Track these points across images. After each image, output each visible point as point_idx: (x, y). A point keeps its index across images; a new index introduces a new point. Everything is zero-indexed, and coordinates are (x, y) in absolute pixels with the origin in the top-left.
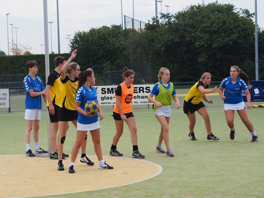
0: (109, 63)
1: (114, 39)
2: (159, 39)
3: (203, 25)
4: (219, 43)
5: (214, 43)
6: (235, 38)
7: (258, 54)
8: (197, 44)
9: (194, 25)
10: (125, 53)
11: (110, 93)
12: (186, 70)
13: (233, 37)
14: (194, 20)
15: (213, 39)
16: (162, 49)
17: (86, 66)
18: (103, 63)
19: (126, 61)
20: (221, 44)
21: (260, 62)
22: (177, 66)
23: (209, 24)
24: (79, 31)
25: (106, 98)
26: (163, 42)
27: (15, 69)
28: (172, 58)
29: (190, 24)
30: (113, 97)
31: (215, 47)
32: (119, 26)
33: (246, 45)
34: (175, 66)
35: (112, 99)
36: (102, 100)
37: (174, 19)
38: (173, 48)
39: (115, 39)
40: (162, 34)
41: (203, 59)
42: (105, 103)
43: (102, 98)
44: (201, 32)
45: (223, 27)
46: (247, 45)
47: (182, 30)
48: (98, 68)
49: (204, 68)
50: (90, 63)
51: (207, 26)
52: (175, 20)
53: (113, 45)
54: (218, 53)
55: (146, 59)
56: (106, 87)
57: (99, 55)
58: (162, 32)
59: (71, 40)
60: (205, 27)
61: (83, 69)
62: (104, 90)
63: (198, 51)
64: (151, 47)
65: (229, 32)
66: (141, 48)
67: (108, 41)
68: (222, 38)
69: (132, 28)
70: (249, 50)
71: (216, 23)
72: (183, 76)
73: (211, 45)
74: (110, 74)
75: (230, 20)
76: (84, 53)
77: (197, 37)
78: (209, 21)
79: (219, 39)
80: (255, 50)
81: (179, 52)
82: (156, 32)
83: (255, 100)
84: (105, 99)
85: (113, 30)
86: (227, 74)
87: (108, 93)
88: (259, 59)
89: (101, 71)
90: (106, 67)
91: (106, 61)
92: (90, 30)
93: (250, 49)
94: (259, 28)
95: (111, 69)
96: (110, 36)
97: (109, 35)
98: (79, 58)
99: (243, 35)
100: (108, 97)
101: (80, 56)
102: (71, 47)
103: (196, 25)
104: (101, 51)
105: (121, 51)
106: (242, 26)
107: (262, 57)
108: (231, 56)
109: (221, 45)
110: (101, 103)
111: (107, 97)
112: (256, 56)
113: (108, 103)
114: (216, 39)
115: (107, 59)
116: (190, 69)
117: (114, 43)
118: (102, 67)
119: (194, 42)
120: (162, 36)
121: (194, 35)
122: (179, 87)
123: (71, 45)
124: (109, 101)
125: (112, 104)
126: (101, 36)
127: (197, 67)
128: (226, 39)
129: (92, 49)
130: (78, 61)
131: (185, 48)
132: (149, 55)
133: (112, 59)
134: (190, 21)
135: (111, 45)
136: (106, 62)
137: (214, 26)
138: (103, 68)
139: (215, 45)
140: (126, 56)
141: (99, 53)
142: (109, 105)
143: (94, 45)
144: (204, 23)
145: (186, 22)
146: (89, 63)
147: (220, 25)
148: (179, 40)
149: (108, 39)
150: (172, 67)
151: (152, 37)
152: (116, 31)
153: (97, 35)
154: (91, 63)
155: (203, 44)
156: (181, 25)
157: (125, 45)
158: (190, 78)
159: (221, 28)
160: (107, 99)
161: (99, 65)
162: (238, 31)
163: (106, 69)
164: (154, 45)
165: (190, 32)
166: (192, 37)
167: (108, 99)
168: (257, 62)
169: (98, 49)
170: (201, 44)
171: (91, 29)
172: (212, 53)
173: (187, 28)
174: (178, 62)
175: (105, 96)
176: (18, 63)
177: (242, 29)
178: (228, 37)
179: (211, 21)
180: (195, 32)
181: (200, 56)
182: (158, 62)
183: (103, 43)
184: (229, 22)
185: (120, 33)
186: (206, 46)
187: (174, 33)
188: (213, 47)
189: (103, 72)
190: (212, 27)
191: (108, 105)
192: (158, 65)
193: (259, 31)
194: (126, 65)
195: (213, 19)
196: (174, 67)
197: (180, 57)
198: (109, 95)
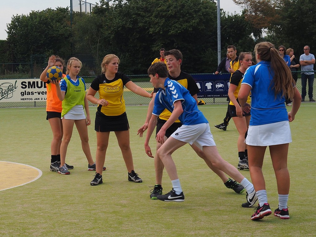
0: (52, 52)
1: (58, 24)
2: (107, 25)
3: (159, 9)
4: (177, 29)
5: (171, 30)
6: (195, 24)
7: (221, 42)
8: (151, 30)
9: (148, 8)
10: (71, 40)
11: (32, 88)
12: (140, 60)
13: (193, 23)
14: (148, 2)
15: (170, 24)
16: (111, 36)
17: (26, 56)
18: (45, 52)
20: (179, 30)
22: (129, 56)
23: (165, 8)
24: (17, 15)
25: (26, 93)
26: (112, 28)
28: (123, 46)
29: (143, 7)
30: (35, 93)
31: (172, 33)
32: (66, 9)
33: (208, 32)
35: (33, 94)
37: (125, 1)
39: (59, 24)
40: (112, 18)
41: (158, 47)
42: (26, 99)
43: (22, 93)
44: (156, 17)
45: (182, 12)
46: (210, 32)
47: (134, 14)
48: (39, 58)
51: (163, 9)
52: (127, 3)
53: (57, 31)
54: (176, 41)
55: (94, 48)
56: (27, 80)
57: (40, 42)
58: (111, 16)
59: (8, 25)
60: (161, 11)
61: (22, 59)
62: (24, 83)
63: (153, 38)
65: (188, 17)
66: (88, 35)
67: (50, 26)
68: (181, 24)
69: (80, 11)
70: (212, 37)
71: (173, 6)
72: (136, 68)
73: (168, 31)
75: (190, 3)
76: (23, 40)
77: (152, 22)
78: (165, 4)
79: (177, 25)
81: (131, 40)
82: (105, 16)
84: (25, 94)
85: (57, 13)
86: (186, 65)
87: (29, 88)
91: (49, 50)
92: (30, 13)
93: (214, 37)
94: (224, 12)
96: (53, 20)
97: (52, 19)
98: (17, 46)
99: (205, 21)
100: (29, 92)
101: (17, 44)
102: (8, 32)
103: (151, 8)
104: (42, 37)
106: (204, 10)
108: (191, 44)
109: (178, 32)
110: (21, 99)
111: (27, 92)
112: (218, 44)
113: (29, 99)
114: (173, 24)
115: (50, 47)
116: (144, 59)
117: (58, 28)
119: (148, 29)
120: (111, 21)
121: (149, 20)
123: (8, 31)
124: (30, 96)
126: (43, 20)
128: (185, 26)
129: (31, 36)
130: (16, 49)
131: (138, 35)
132: (97, 43)
134: (144, 3)
135: (54, 31)
137: (171, 10)
139: (172, 32)
140: (72, 44)
142: (31, 101)
143: (34, 31)
144: (160, 7)
145: (139, 5)
146: (29, 52)
147: (178, 9)
148: (131, 26)
149: (52, 24)
151: (100, 22)
152: (60, 15)
153: (38, 19)
154: (31, 51)
155: (158, 30)
156: (133, 8)
157: (70, 31)
158: (144, 69)
159: (179, 12)
160: (27, 94)
161: (40, 54)
162: (198, 15)
164: (102, 31)
165: (143, 17)
166: (146, 22)
167: (29, 94)
168: (219, 52)
169: (39, 35)
170: (156, 30)
171: (31, 12)
172: (169, 41)
173: (140, 12)
174: (130, 50)
175: (25, 91)
177: (203, 13)
178: (187, 22)
179: (168, 3)
180: (149, 16)
181: (154, 44)
183: (46, 28)
184: (189, 5)
185: (65, 17)
186: (161, 33)
187: (126, 17)
188: (170, 34)
190: (169, 11)
191: (28, 101)
193: (224, 16)
194: (72, 54)
195: (170, 2)
196: (125, 57)
197: (132, 45)
198: (30, 90)
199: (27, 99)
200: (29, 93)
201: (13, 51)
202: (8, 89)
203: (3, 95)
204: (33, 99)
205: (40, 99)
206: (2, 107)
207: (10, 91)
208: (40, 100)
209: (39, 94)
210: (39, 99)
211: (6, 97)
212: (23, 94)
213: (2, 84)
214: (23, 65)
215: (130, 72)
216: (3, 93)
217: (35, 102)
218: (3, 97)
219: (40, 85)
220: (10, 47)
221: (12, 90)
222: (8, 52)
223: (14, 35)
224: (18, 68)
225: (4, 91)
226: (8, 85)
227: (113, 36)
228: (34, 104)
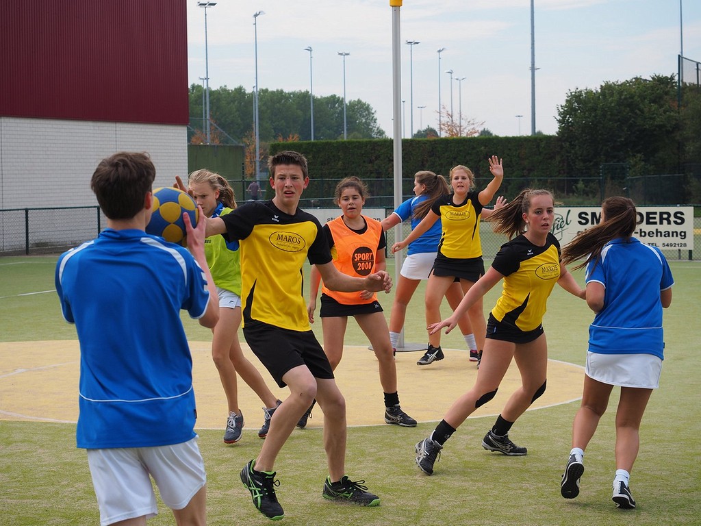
0: (640, 158)
1: (654, 106)
10: (678, 136)
17: (591, 164)
18: (628, 159)
24: (578, 89)
27: (438, 167)
32: (670, 79)
39: (656, 106)
48: (616, 169)
53: (651, 118)
56: (589, 210)
57: (619, 140)
59: (560, 108)
61: (584, 170)
62: (584, 216)
67: (639, 110)
69: (696, 83)
74: (641, 181)
76: (586, 136)
85: (652, 87)
91: (635, 154)
92: (601, 86)
95: (643, 172)
96: (645, 99)
97: (643, 98)
98: (576, 146)
101: (577, 142)
102: (559, 121)
104: (623, 131)
105: (669, 132)
115: (637, 149)
117: (653, 114)
118: (624, 166)
123: (559, 118)
126: (625, 99)
129: (603, 127)
130: (573, 151)
135: (646, 119)
136: (634, 156)
140: (678, 144)
141: (620, 137)
143: (608, 119)
146: (598, 157)
149: (641, 106)
152: (658, 89)
153: (616, 97)
154: (602, 157)
157: (676, 120)
161: (618, 162)
169: (617, 126)
171: (603, 85)
176: (446, 154)
185: (667, 93)
194: (679, 162)
201: (567, 156)
214: (586, 182)
220: (562, 147)
221: (561, 227)
222: (558, 158)
223: (570, 126)
224: (576, 187)
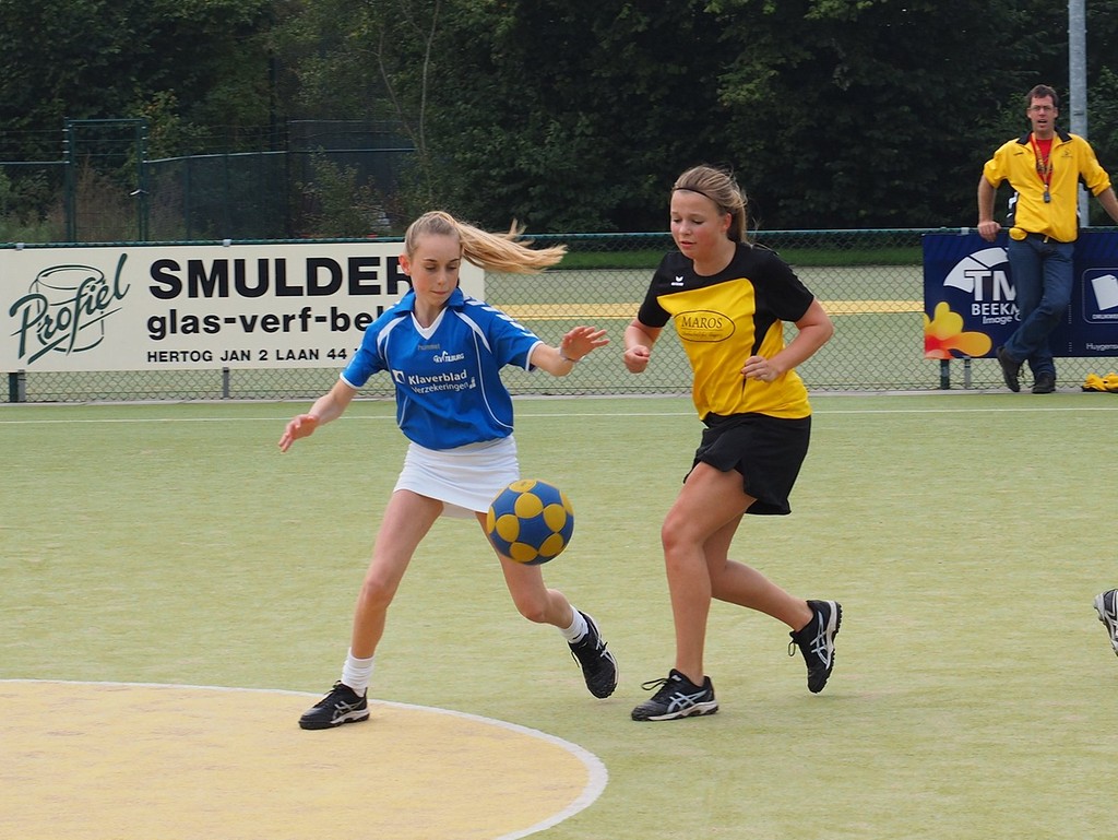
0: (167, 104)
7: (1087, 63)
10: (271, 40)
11: (208, 294)
12: (648, 155)
16: (497, 22)
17: (25, 122)
18: (129, 106)
19: (276, 95)
21: (1097, 116)
22: (589, 131)
25: (180, 324)
28: (558, 78)
30: (227, 321)
31: (826, 14)
33: (1011, 8)
34: (578, 132)
35: (217, 328)
36: (158, 334)
38: (567, 19)
41: (751, 86)
42: (174, 356)
43: (157, 325)
46: (1019, 10)
48: (97, 136)
49: (761, 145)
50: (49, 100)
54: (843, 54)
55: (401, 86)
56: (182, 254)
57: (104, 52)
62: (165, 270)
63: (724, 37)
64: (430, 10)
66: (371, 17)
70: (1030, 37)
72: (630, 195)
74: (171, 173)
80: (1066, 38)
81: (605, 45)
83: (1098, 347)
84: (174, 331)
86: (897, 182)
87: (193, 293)
88: (1090, 99)
89: (118, 150)
90: (151, 126)
91: (151, 92)
93: (1037, 35)
95: (176, 144)
100: (195, 319)
104: (117, 25)
105: (245, 30)
107: (1107, 85)
108: (921, 72)
109: (859, 6)
110: (150, 357)
111: (185, 319)
112: (1072, 74)
115: (155, 78)
116: (672, 148)
118: (121, 126)
122: (603, 258)
124: (200, 341)
125: (217, 364)
127: (712, 141)
129: (58, 14)
131: (645, 20)
132: (419, 56)
133: (186, 82)
136: (148, 98)
138: (131, 133)
140: (272, 62)
141: (107, 43)
142: (202, 365)
146: (44, 101)
150: (563, 135)
154: (56, 100)
160: (184, 330)
161: (102, 115)
163: (150, 143)
167: (196, 330)
168: (1078, 114)
169: (98, 13)
172: (808, 55)
174: (596, 101)
175: (173, 312)
181: (730, 71)
182: (474, 106)
186: (769, 8)
188: (813, 14)
189: (126, 160)
191: (190, 365)
192: (476, 124)
194: (273, 116)
196: (571, 137)
197: (609, 75)
198: (201, 306)
199: (185, 353)
200: (192, 325)
202: (78, 300)
203: (49, 335)
204: (218, 354)
205: (255, 356)
206: (45, 397)
207: (90, 312)
208: (254, 363)
209: (249, 328)
210: (246, 355)
211: (65, 344)
212: (157, 327)
213: (46, 273)
214: (15, 176)
215: (596, 215)
216: (49, 321)
217: (226, 371)
218: (50, 341)
219: (252, 281)
221: (100, 306)
225: (53, 313)
226: (77, 278)
227: (507, 21)
228: (221, 382)
